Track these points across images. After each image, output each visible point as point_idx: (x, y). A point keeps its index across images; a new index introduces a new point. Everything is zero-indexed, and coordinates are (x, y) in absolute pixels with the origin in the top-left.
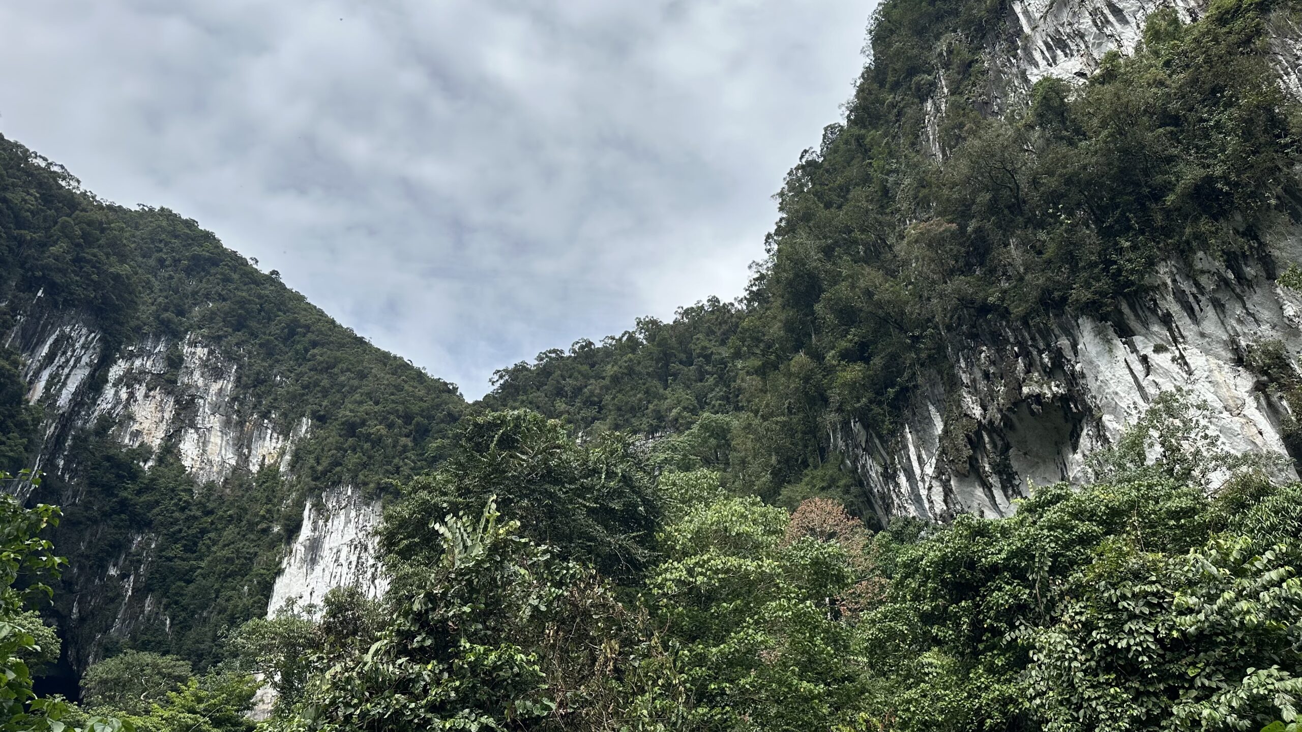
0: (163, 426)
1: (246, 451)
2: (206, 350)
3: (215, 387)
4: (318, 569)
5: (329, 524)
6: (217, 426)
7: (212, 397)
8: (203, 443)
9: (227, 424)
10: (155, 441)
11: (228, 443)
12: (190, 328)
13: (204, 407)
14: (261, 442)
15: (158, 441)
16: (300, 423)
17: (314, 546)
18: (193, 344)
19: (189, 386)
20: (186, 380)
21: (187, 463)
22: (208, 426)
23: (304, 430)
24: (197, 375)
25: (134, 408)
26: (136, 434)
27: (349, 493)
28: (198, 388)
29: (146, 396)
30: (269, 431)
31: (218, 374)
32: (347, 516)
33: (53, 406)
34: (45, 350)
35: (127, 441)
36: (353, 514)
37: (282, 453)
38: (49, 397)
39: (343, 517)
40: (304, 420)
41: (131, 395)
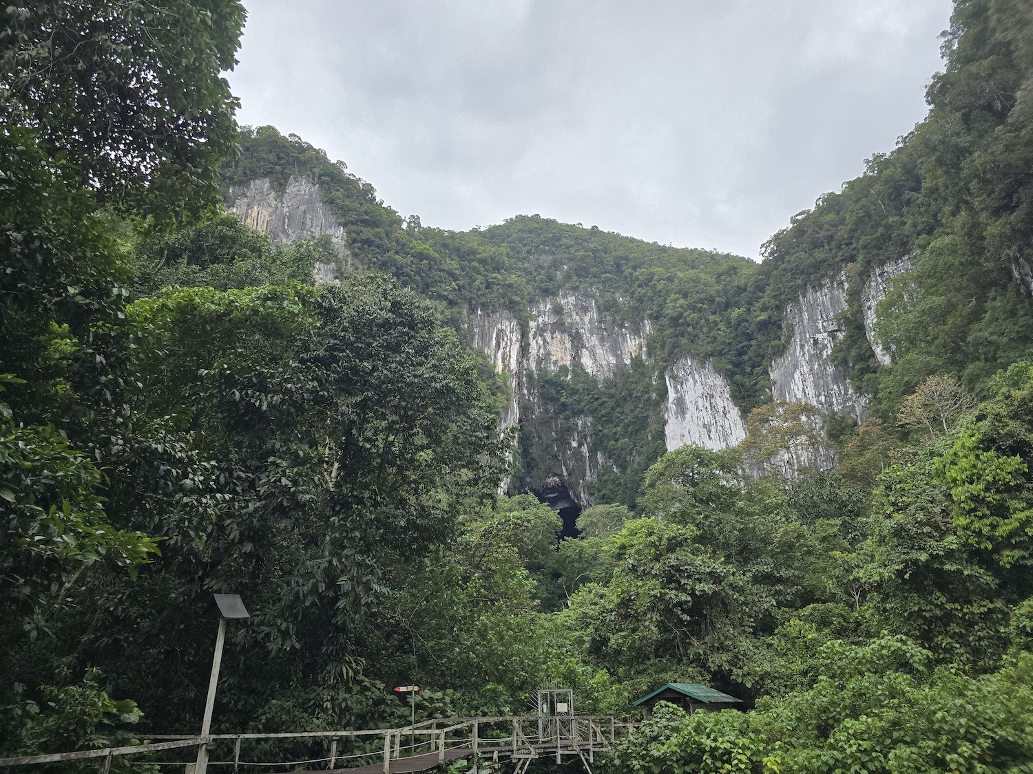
0: (568, 353)
1: (619, 352)
2: (573, 298)
3: (587, 319)
4: (688, 416)
5: (684, 386)
6: (597, 342)
7: (588, 326)
8: (593, 354)
9: (602, 340)
10: (568, 362)
11: (607, 351)
12: (560, 287)
13: (586, 334)
14: (625, 344)
15: (569, 363)
16: (644, 325)
17: (680, 402)
18: (565, 296)
19: (572, 324)
20: (569, 321)
21: (589, 370)
22: (592, 344)
23: (648, 329)
24: (574, 315)
25: (549, 347)
26: (556, 362)
27: (690, 363)
28: (577, 323)
29: (553, 338)
30: (628, 336)
31: (585, 310)
32: (694, 379)
33: (509, 371)
34: (494, 342)
35: (552, 368)
36: (697, 376)
37: (641, 348)
38: (506, 366)
39: (691, 380)
40: (646, 322)
41: (545, 340)
